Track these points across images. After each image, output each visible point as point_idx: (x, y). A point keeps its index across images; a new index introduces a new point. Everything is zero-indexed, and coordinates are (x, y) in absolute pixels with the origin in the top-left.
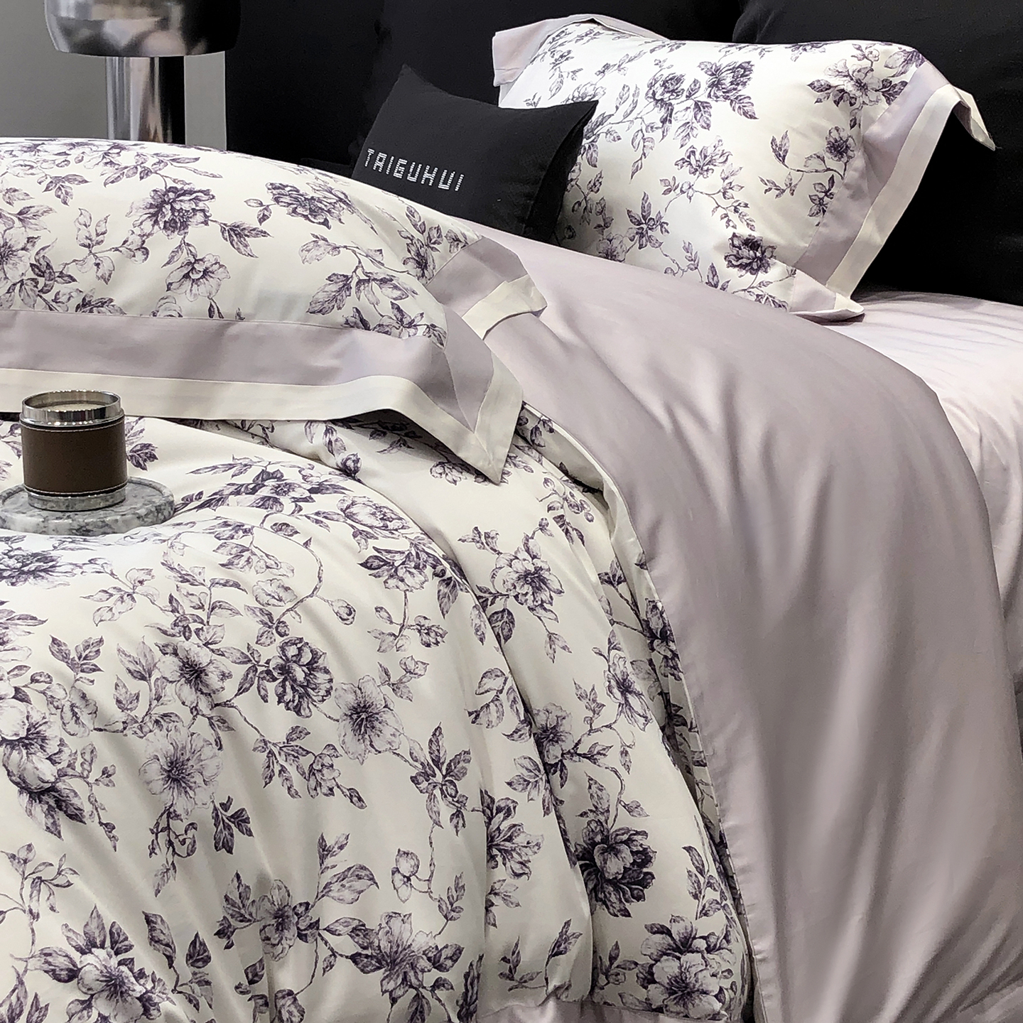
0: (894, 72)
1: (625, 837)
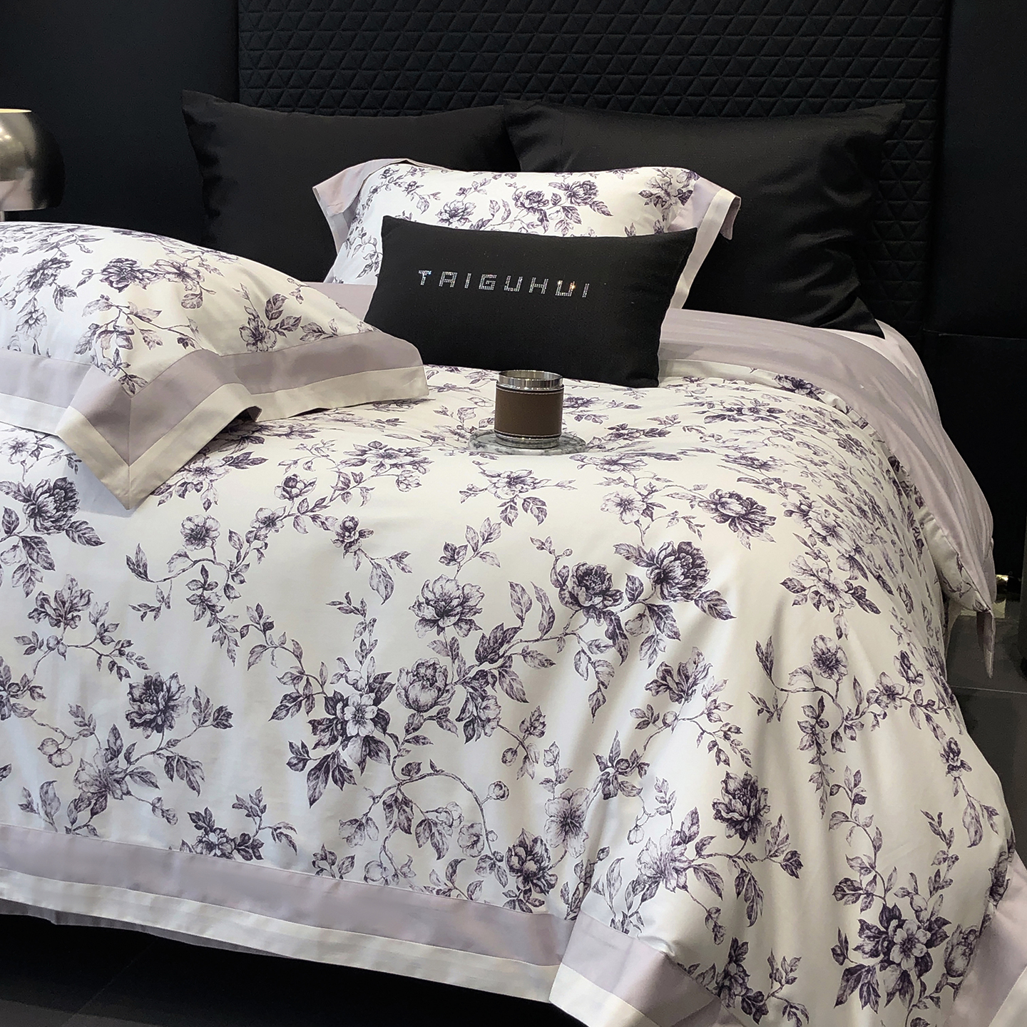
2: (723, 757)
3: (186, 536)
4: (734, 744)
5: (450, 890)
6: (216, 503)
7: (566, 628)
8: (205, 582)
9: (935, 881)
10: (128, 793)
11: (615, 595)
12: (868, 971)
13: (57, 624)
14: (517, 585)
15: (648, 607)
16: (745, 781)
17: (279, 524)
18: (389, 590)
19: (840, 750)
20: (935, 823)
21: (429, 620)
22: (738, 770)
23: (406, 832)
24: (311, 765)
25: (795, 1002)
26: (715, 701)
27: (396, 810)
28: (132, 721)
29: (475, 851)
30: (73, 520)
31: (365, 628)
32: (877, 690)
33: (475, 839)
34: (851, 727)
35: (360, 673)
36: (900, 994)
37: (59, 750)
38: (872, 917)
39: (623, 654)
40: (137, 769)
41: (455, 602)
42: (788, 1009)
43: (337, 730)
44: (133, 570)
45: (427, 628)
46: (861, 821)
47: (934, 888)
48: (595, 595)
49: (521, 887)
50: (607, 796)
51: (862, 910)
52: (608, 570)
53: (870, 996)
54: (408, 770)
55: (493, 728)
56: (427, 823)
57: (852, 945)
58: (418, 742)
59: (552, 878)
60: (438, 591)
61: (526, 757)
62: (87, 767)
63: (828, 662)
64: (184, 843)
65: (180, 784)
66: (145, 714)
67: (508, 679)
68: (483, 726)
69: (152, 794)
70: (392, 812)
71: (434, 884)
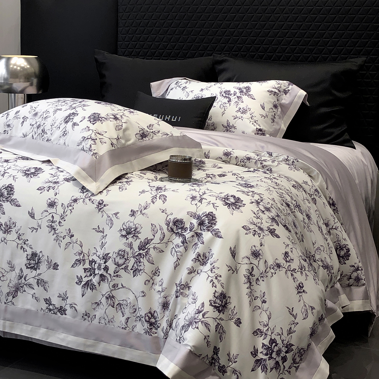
0: (286, 87)
1: (344, 246)
2: (214, 285)
3: (48, 204)
4: (219, 281)
5: (126, 327)
6: (59, 194)
7: (169, 240)
8: (53, 220)
9: (289, 330)
10: (25, 291)
11: (186, 229)
12: (264, 361)
13: (5, 233)
14: (153, 224)
15: (196, 233)
16: (221, 293)
17: (78, 201)
18: (112, 225)
19: (258, 285)
20: (291, 311)
21: (124, 235)
22: (219, 289)
23: (113, 307)
24: (83, 283)
25: (237, 369)
26: (214, 266)
27: (110, 300)
28: (27, 266)
29: (134, 315)
30: (12, 198)
31: (103, 238)
32: (273, 265)
33: (135, 310)
34: (263, 277)
35: (101, 253)
36: (275, 369)
37: (3, 275)
38: (266, 342)
39: (186, 249)
40: (28, 283)
41: (133, 230)
42: (234, 372)
43: (92, 272)
44: (30, 216)
45: (123, 238)
46: (265, 309)
47: (289, 333)
48: (179, 228)
49: (149, 327)
50: (177, 297)
51: (263, 339)
52: (184, 220)
53: (264, 369)
54: (114, 286)
55: (142, 273)
56: (119, 304)
57: (259, 352)
58: (118, 277)
59: (159, 324)
60: (127, 226)
61: (153, 283)
62: (12, 282)
63: (256, 254)
64: (42, 309)
65: (41, 288)
66: (31, 264)
67: (148, 256)
68: (139, 272)
69: (32, 292)
70: (108, 300)
71: (121, 325)
